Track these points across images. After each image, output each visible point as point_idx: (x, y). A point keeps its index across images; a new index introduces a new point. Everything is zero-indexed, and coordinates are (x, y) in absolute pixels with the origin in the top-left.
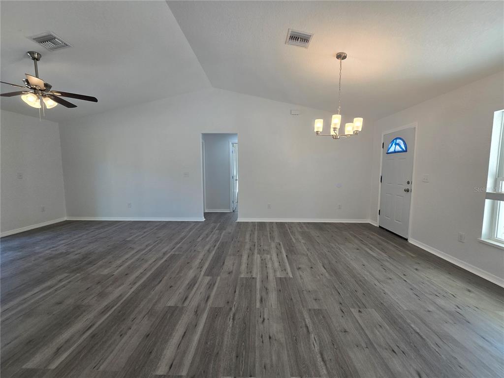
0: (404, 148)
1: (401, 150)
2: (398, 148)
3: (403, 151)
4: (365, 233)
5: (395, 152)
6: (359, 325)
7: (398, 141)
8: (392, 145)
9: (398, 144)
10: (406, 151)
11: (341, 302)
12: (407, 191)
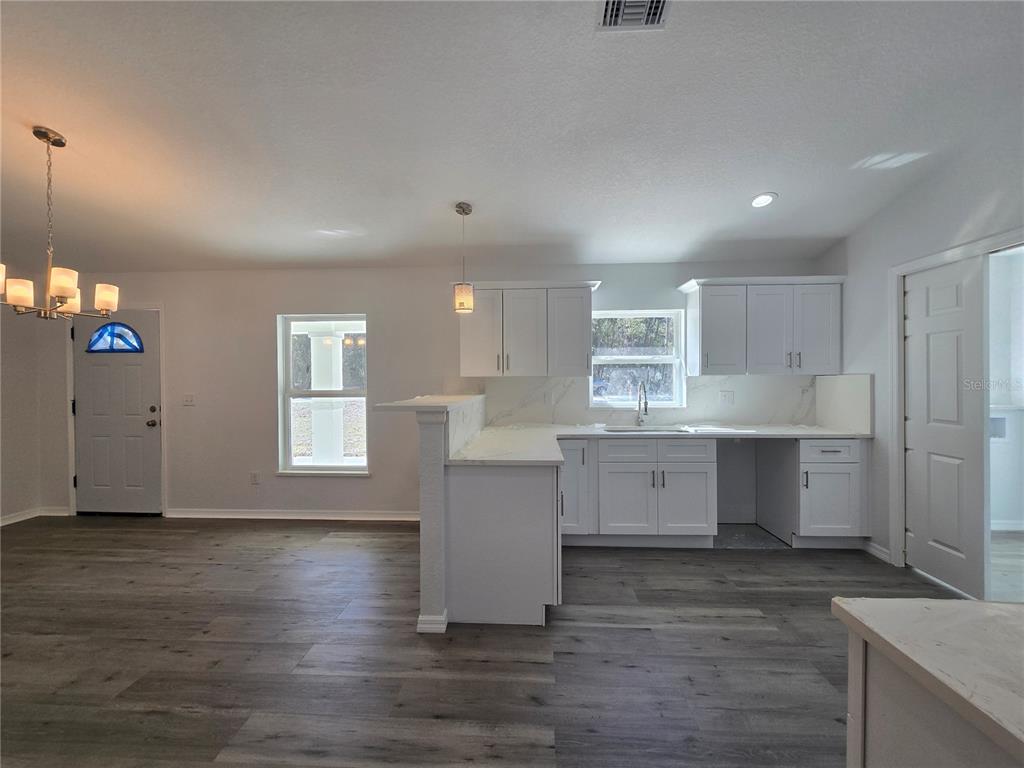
0: (135, 344)
1: (128, 347)
2: (119, 343)
3: (135, 350)
4: (55, 536)
5: (112, 350)
6: (224, 643)
7: (118, 330)
8: (101, 336)
9: (120, 336)
10: (141, 350)
11: (163, 645)
12: (152, 424)
